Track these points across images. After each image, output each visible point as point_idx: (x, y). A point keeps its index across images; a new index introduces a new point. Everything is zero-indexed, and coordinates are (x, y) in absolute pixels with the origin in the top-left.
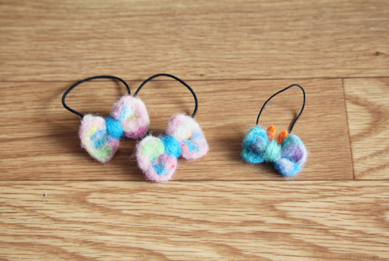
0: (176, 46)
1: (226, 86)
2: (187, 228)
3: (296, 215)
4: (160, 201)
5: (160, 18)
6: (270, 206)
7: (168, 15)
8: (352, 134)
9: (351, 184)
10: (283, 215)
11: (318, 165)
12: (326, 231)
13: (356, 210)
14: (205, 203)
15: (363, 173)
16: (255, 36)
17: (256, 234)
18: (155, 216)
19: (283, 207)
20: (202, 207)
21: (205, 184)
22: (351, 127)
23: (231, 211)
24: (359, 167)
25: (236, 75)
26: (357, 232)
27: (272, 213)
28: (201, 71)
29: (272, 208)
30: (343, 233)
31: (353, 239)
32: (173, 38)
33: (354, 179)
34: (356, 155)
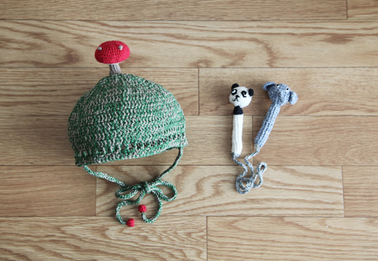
0: (20, 146)
1: (43, 169)
2: (22, 239)
3: (69, 232)
4: (11, 226)
5: (12, 130)
6: (58, 228)
7: (16, 129)
8: (97, 194)
9: (93, 218)
10: (63, 232)
11: (81, 209)
12: (80, 239)
13: (94, 230)
14: (30, 227)
15: (99, 213)
16: (58, 142)
17: (51, 241)
18: (8, 234)
19: (63, 229)
20: (29, 229)
21: (31, 218)
22: (97, 191)
23: (41, 231)
24: (98, 210)
25: (48, 163)
26: (93, 239)
27: (59, 231)
28: (31, 161)
29: (59, 229)
30: (87, 240)
31: (91, 243)
32: (19, 142)
33: (95, 215)
34: (98, 204)
